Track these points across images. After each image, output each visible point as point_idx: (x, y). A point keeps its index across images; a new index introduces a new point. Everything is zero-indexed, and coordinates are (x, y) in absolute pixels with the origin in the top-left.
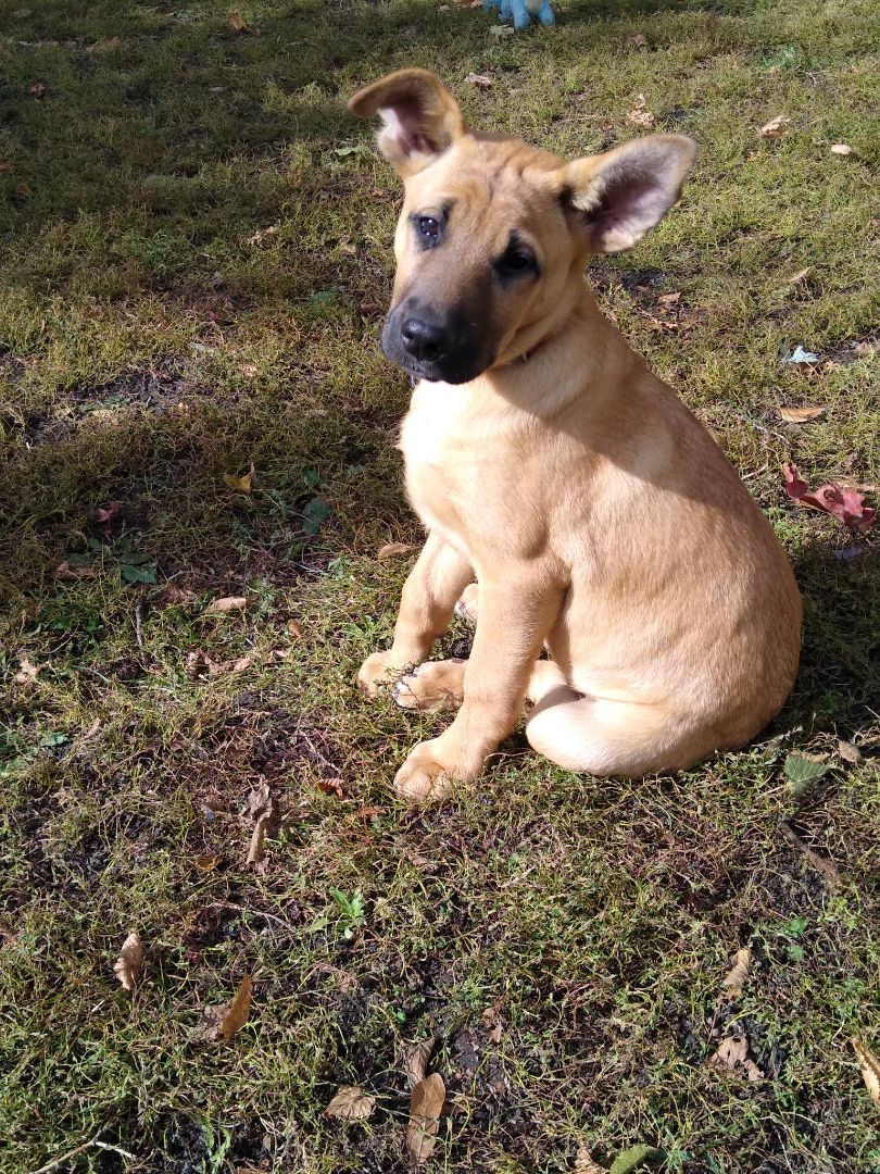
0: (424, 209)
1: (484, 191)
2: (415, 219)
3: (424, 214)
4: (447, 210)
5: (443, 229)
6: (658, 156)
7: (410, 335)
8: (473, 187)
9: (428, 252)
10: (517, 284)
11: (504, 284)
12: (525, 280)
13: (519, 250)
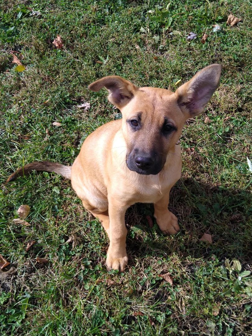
0: (131, 118)
1: (151, 106)
2: (129, 122)
3: (132, 119)
4: (139, 116)
5: (140, 124)
6: (209, 73)
7: (138, 162)
8: (147, 106)
9: (137, 132)
10: (170, 136)
11: (166, 137)
12: (172, 134)
13: (168, 124)
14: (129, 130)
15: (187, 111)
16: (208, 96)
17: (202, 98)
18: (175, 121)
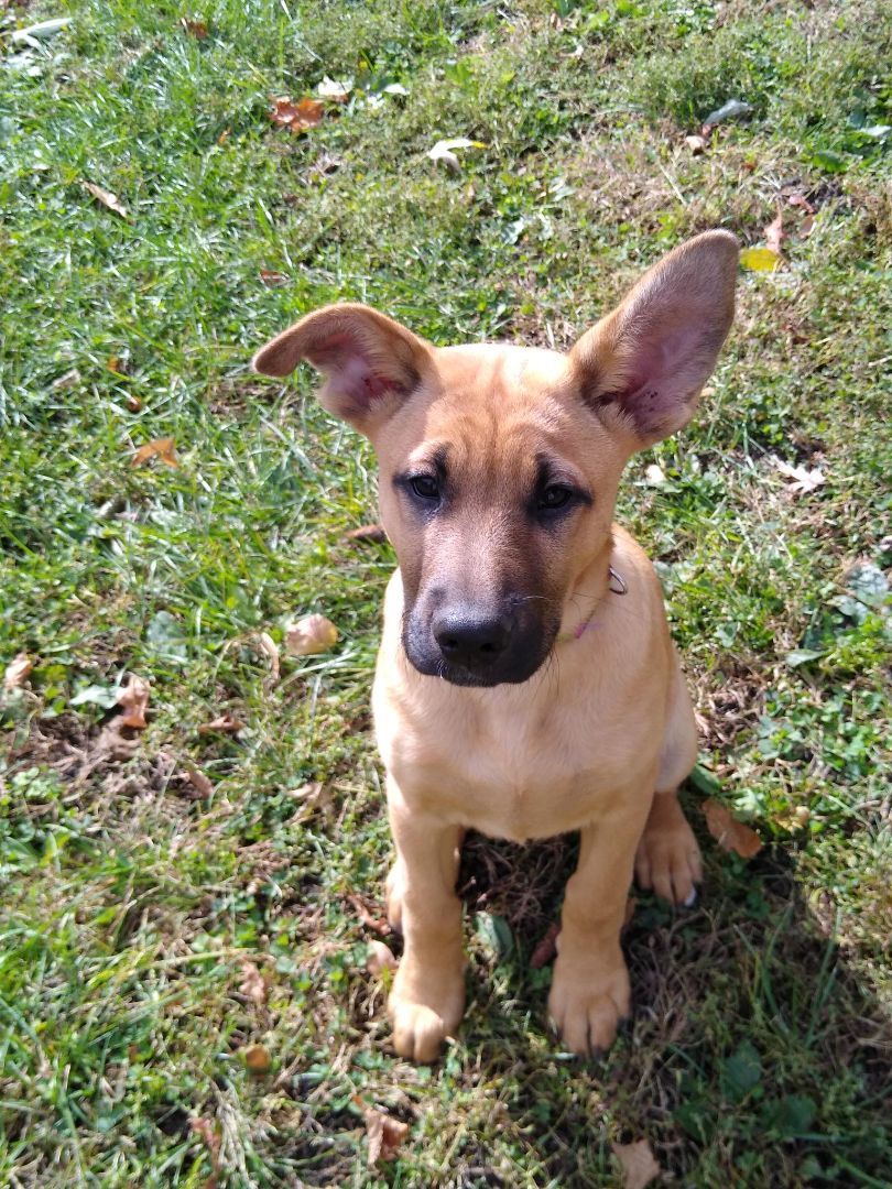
2: (404, 483)
4: (439, 459)
5: (445, 488)
10: (567, 524)
11: (552, 532)
12: (575, 517)
13: (554, 481)
14: (407, 514)
15: (627, 424)
16: (701, 358)
17: (679, 368)
18: (581, 466)
